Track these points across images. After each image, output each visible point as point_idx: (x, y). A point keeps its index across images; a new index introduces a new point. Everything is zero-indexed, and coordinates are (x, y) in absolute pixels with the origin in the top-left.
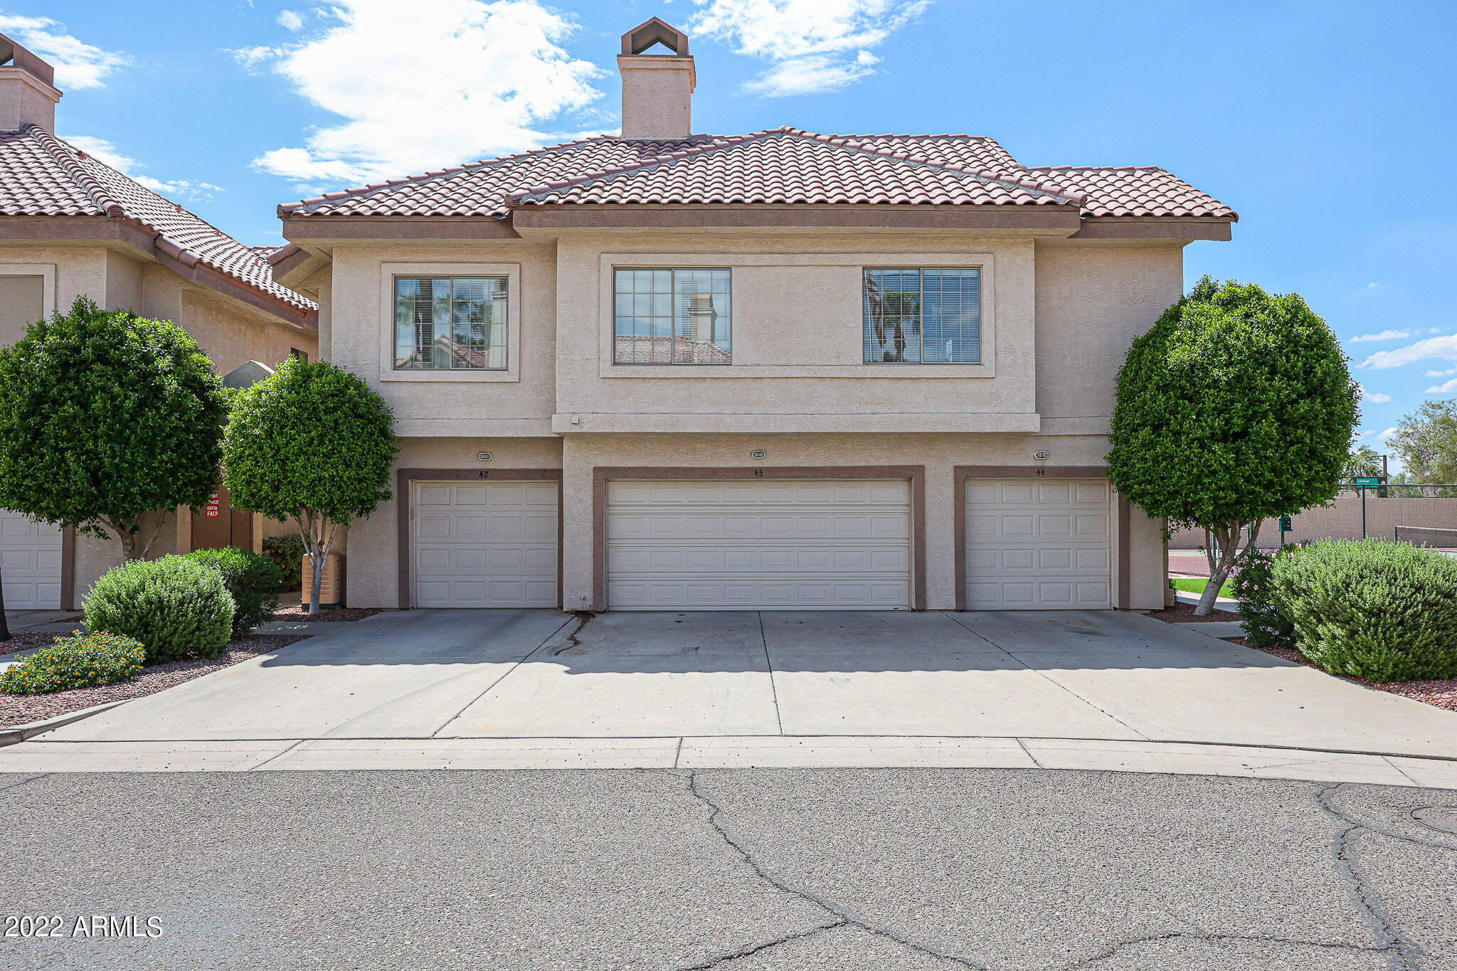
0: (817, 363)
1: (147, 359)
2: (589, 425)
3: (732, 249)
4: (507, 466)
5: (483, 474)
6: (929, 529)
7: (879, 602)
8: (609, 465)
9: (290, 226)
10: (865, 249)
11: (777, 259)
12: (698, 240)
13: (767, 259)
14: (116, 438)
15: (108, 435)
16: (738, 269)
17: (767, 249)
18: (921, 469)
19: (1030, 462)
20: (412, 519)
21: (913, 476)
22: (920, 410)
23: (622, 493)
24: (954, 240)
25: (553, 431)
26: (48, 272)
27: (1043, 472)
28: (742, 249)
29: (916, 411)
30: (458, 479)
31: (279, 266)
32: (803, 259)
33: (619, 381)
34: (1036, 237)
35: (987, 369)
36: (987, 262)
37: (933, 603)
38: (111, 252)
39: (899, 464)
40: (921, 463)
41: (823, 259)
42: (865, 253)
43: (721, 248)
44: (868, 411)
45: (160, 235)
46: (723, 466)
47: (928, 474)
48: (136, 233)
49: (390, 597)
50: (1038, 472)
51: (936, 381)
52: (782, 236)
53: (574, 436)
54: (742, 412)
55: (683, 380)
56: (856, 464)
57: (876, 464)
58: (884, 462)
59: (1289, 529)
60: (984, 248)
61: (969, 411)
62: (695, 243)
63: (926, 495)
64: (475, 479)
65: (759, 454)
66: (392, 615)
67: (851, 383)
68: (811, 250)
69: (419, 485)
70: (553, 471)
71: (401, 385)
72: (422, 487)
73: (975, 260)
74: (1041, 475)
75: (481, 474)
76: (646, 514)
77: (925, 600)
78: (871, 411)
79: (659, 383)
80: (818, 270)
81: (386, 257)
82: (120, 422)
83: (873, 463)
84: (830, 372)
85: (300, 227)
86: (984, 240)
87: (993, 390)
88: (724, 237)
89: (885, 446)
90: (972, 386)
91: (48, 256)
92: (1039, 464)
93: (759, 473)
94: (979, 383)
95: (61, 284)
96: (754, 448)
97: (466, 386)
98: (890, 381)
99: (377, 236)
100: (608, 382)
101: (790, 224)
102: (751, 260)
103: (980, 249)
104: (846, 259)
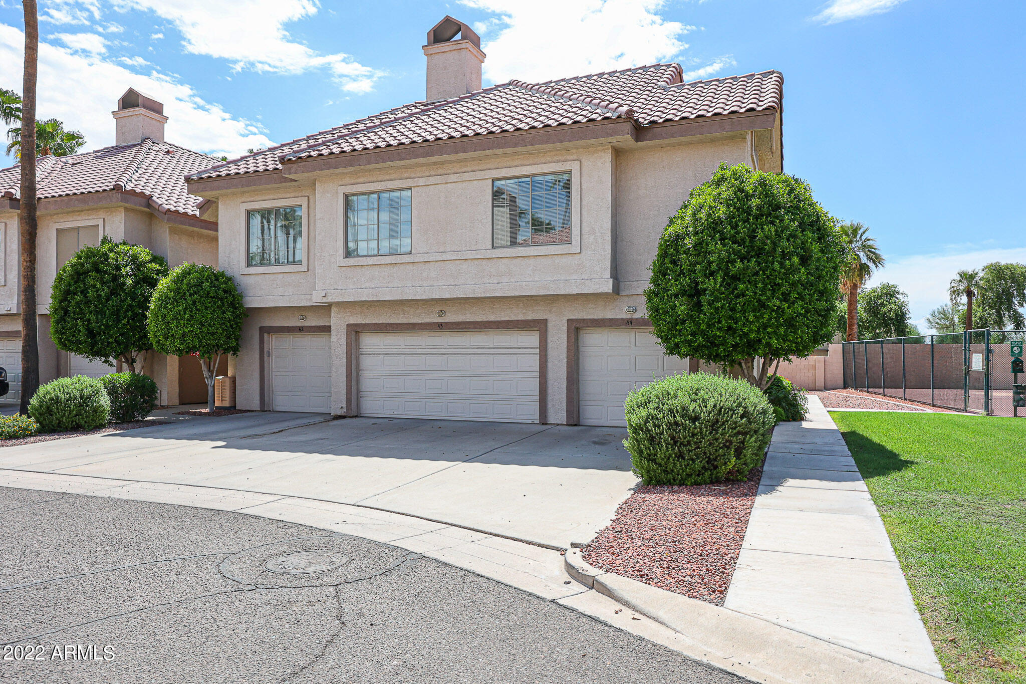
0: (463, 250)
1: (118, 268)
2: (331, 297)
3: (413, 175)
4: (313, 324)
5: (301, 329)
6: (550, 365)
7: (522, 417)
8: (356, 323)
9: (190, 186)
10: (493, 166)
11: (438, 179)
12: (392, 171)
13: (432, 180)
14: (99, 312)
15: (96, 311)
16: (416, 188)
17: (432, 173)
18: (545, 321)
19: (623, 315)
20: (269, 356)
21: (541, 326)
22: (529, 280)
23: (369, 341)
24: (554, 153)
25: (313, 301)
26: (100, 223)
27: (631, 323)
28: (418, 175)
29: (527, 280)
30: (289, 332)
31: (203, 208)
32: (453, 178)
33: (349, 268)
34: (612, 144)
35: (575, 247)
36: (575, 167)
37: (552, 419)
38: (126, 209)
39: (530, 318)
40: (545, 317)
41: (466, 176)
42: (494, 169)
43: (406, 175)
44: (495, 281)
45: (152, 197)
46: (420, 322)
47: (550, 325)
48: (132, 197)
49: (256, 404)
50: (628, 323)
51: (540, 257)
52: (442, 163)
53: (338, 304)
54: (418, 285)
55: (384, 266)
56: (503, 319)
57: (516, 319)
58: (520, 317)
59: (1022, 371)
60: (575, 157)
61: (563, 278)
62: (391, 174)
63: (549, 341)
64: (297, 332)
65: (442, 313)
66: (257, 414)
67: (484, 262)
68: (460, 171)
69: (274, 337)
70: (327, 326)
71: (250, 276)
72: (275, 338)
73: (566, 167)
74: (630, 325)
75: (300, 329)
76: (380, 354)
77: (546, 417)
78: (497, 281)
79: (371, 268)
80: (464, 184)
81: (243, 199)
82: (101, 303)
83: (514, 318)
84: (470, 255)
85: (195, 186)
86: (574, 151)
87: (580, 262)
88: (406, 167)
89: (521, 305)
90: (565, 260)
91: (102, 214)
92: (629, 316)
93: (440, 326)
94: (570, 258)
95: (107, 228)
96: (438, 309)
97: (282, 275)
98: (510, 259)
99: (230, 188)
100: (344, 269)
101: (433, 156)
102: (421, 181)
103: (572, 158)
104: (480, 175)
